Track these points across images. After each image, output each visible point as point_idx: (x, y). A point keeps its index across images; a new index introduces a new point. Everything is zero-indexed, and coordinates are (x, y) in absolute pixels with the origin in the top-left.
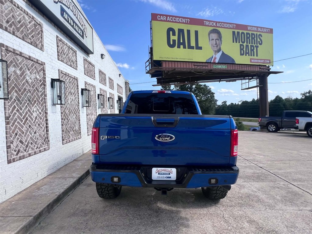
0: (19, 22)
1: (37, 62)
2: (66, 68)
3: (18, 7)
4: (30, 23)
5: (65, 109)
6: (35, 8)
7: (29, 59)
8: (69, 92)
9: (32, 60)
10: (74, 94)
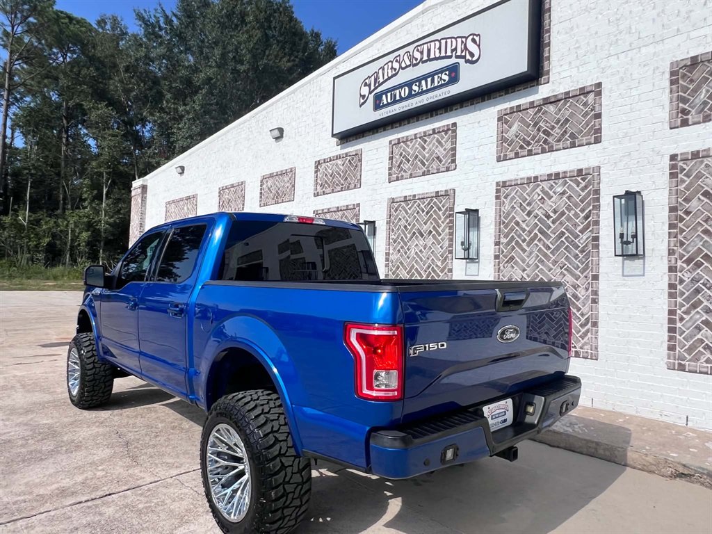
0: (331, 176)
1: (347, 209)
2: (410, 186)
3: (331, 161)
4: (343, 165)
5: (398, 268)
6: (351, 139)
7: (338, 211)
8: (414, 233)
9: (341, 210)
10: (431, 232)
